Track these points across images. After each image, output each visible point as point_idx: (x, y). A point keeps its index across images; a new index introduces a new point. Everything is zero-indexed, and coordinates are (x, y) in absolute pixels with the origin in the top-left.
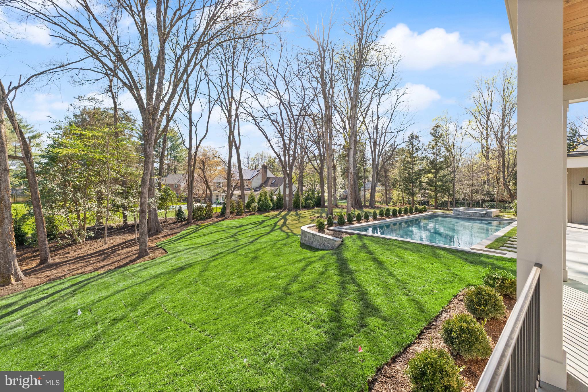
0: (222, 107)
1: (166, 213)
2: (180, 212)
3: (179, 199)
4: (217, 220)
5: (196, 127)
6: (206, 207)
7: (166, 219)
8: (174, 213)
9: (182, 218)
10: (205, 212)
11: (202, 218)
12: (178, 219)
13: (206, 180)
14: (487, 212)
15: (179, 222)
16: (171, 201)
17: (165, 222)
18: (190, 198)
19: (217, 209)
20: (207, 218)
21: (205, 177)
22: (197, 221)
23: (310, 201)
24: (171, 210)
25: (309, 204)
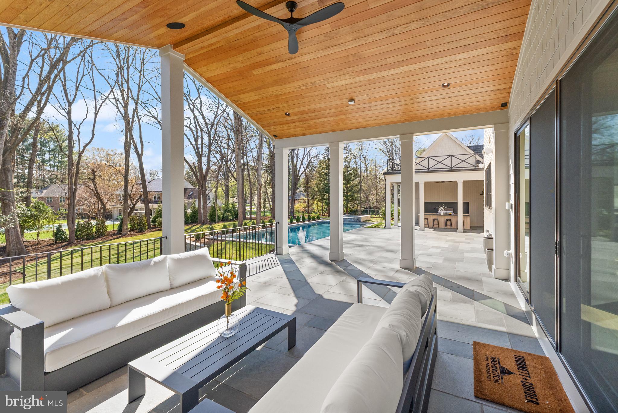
0: (117, 107)
1: (38, 234)
2: (58, 233)
3: (57, 216)
4: (111, 238)
5: (78, 129)
6: (97, 224)
7: (38, 241)
8: (52, 234)
9: (62, 238)
10: (94, 230)
11: (90, 238)
12: (56, 240)
13: (98, 193)
14: (358, 218)
15: (56, 243)
16: (46, 218)
17: (37, 244)
18: (71, 215)
19: (112, 225)
20: (98, 237)
21: (96, 188)
22: (82, 241)
23: (229, 213)
24: (47, 229)
25: (228, 216)
